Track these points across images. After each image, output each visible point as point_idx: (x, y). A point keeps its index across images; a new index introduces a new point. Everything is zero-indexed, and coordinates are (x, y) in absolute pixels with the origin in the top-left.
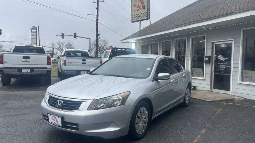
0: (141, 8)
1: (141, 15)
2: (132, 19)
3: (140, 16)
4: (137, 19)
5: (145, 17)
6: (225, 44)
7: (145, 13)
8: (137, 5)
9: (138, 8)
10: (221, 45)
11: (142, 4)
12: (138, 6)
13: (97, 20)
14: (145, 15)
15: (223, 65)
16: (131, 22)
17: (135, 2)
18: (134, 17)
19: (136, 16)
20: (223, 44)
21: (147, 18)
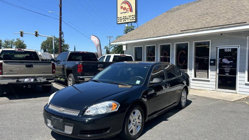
0: (128, 11)
1: (129, 17)
2: (118, 21)
3: (127, 19)
4: (123, 21)
5: (132, 20)
6: (229, 49)
7: (132, 16)
8: (123, 7)
9: (125, 11)
10: (225, 50)
11: (129, 6)
12: (125, 9)
13: (61, 18)
14: (133, 18)
15: (228, 67)
16: (117, 24)
17: (121, 4)
18: (121, 19)
19: (122, 18)
20: (228, 49)
21: (135, 20)
